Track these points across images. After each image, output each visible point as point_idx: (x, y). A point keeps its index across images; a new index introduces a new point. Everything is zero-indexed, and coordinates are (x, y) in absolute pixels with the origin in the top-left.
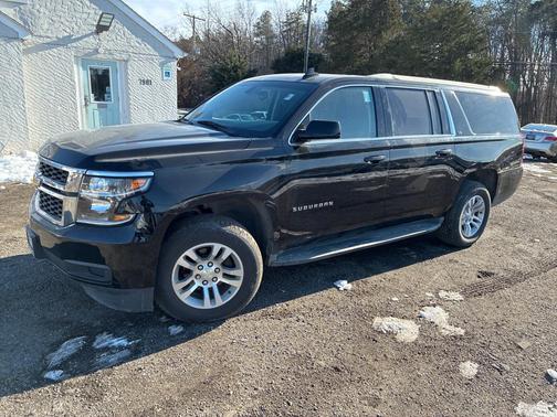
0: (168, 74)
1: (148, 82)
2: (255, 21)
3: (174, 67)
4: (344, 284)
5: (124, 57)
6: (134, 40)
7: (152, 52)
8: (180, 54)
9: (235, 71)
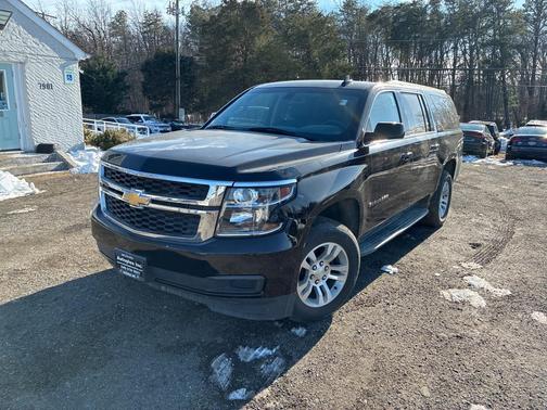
0: (70, 77)
1: (49, 86)
2: (109, 21)
3: (76, 70)
4: (391, 268)
5: (21, 58)
6: (31, 40)
7: (52, 53)
8: (81, 56)
9: (105, 73)
